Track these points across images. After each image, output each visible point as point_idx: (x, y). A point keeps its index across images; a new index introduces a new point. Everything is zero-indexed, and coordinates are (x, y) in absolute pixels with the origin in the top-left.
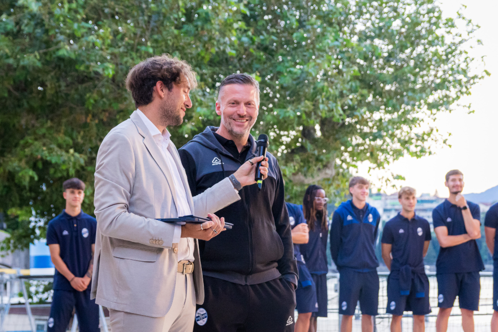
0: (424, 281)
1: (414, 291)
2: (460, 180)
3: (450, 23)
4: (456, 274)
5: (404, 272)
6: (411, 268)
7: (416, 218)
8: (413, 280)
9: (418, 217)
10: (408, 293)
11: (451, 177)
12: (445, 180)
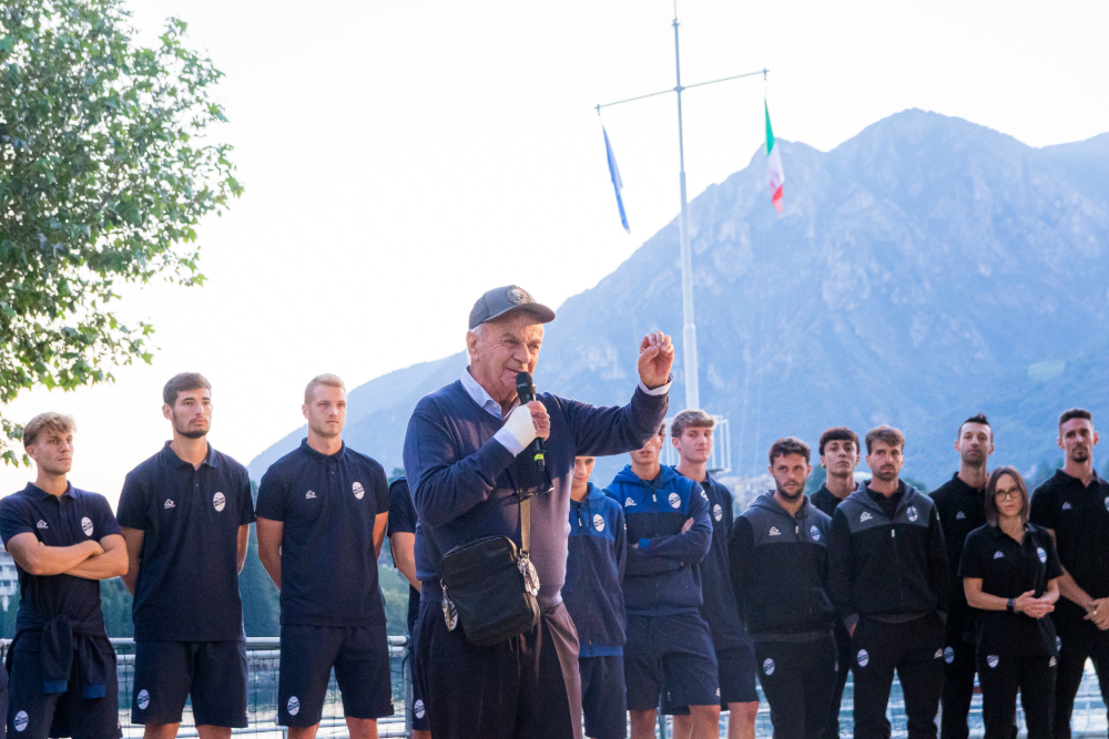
0: (105, 659)
1: (79, 680)
2: (206, 401)
3: (147, 63)
4: (187, 645)
5: (54, 632)
6: (72, 624)
7: (73, 495)
8: (77, 653)
9: (78, 492)
10: (63, 687)
11: (183, 395)
12: (161, 402)
